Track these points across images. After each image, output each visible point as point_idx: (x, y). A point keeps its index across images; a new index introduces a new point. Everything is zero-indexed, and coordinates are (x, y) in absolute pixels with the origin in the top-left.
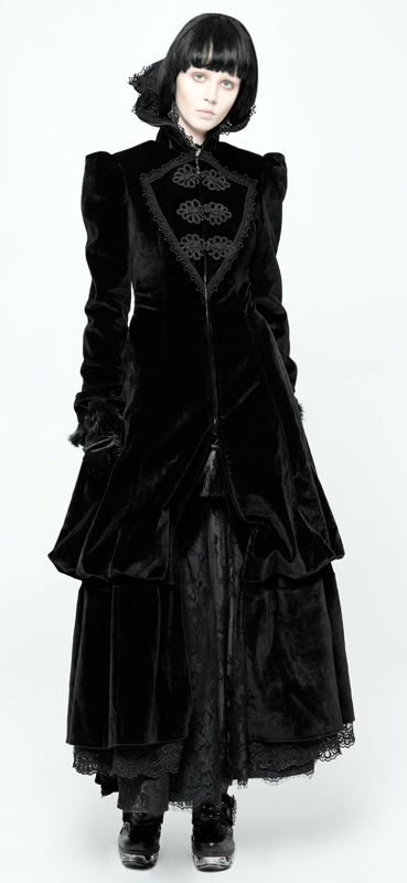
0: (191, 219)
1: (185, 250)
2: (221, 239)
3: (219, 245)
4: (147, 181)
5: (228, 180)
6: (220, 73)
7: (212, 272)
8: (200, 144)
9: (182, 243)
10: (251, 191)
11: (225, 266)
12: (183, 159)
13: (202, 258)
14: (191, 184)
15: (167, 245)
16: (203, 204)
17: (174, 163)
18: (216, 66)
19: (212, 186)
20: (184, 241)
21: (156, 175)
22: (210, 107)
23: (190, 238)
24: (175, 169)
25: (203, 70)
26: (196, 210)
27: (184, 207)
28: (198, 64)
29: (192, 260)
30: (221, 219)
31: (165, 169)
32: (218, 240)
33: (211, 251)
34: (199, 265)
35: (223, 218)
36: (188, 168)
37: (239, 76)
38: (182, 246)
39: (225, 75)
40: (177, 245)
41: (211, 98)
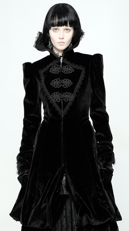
0: (56, 86)
1: (53, 98)
2: (68, 93)
3: (67, 96)
4: (41, 72)
5: (73, 68)
6: (62, 27)
7: (65, 106)
8: (61, 55)
9: (52, 96)
10: (83, 72)
11: (70, 104)
12: (55, 62)
13: (61, 101)
14: (57, 72)
15: (46, 97)
16: (61, 80)
17: (51, 64)
18: (60, 24)
19: (66, 72)
20: (53, 95)
21: (45, 70)
22: (62, 41)
23: (55, 94)
24: (51, 67)
25: (56, 27)
26: (58, 82)
27: (53, 82)
28: (53, 25)
29: (56, 102)
30: (68, 85)
31: (48, 67)
32: (67, 94)
33: (64, 99)
34: (59, 104)
35: (69, 85)
36: (56, 66)
37: (70, 26)
38: (52, 97)
39: (65, 27)
40: (50, 97)
41: (61, 37)
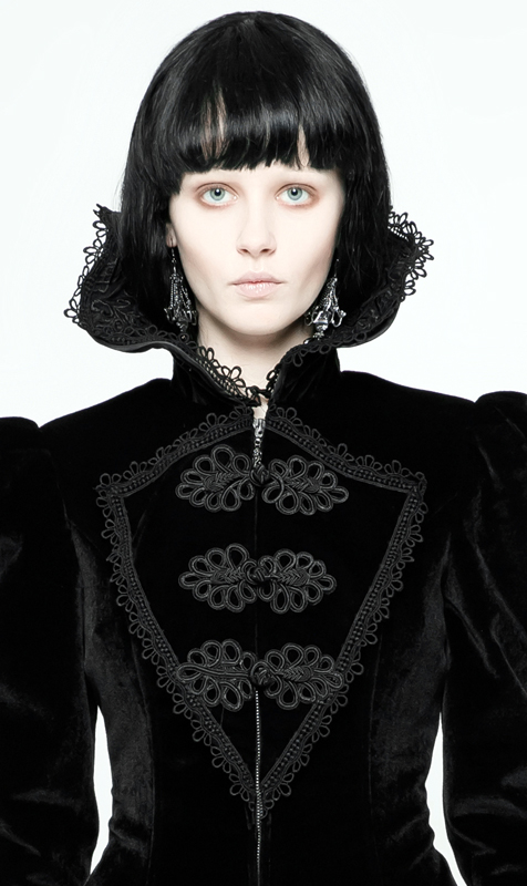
0: (218, 598)
1: (198, 685)
2: (303, 651)
3: (293, 671)
4: (115, 492)
5: (342, 481)
6: (261, 168)
7: (275, 745)
8: (263, 385)
9: (190, 664)
10: (412, 510)
11: (314, 726)
12: (218, 428)
13: (249, 705)
14: (230, 500)
15: (149, 671)
16: (256, 556)
17: (187, 444)
18: (243, 153)
19: (289, 502)
20: (198, 659)
21: (140, 477)
22: (263, 267)
23: (212, 651)
24: (187, 462)
25: (217, 175)
26: (235, 572)
27: (201, 566)
29: (218, 711)
30: (306, 595)
31: (162, 460)
32: (293, 655)
33: (274, 687)
34: (236, 727)
35: (313, 593)
36: (223, 457)
37: (317, 163)
38: (190, 673)
39: (276, 171)
40: (177, 672)
41: (255, 243)
